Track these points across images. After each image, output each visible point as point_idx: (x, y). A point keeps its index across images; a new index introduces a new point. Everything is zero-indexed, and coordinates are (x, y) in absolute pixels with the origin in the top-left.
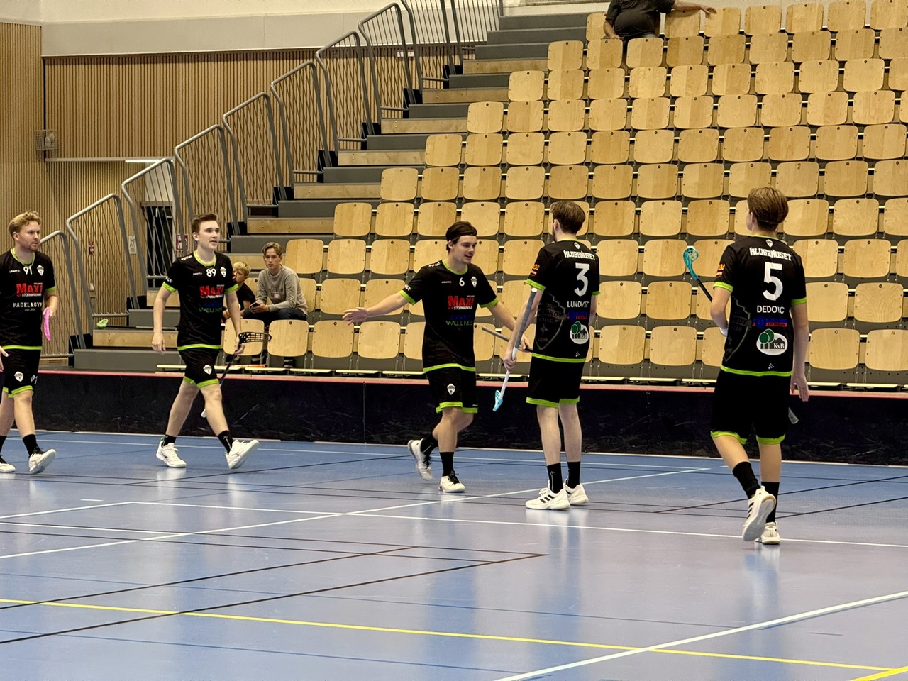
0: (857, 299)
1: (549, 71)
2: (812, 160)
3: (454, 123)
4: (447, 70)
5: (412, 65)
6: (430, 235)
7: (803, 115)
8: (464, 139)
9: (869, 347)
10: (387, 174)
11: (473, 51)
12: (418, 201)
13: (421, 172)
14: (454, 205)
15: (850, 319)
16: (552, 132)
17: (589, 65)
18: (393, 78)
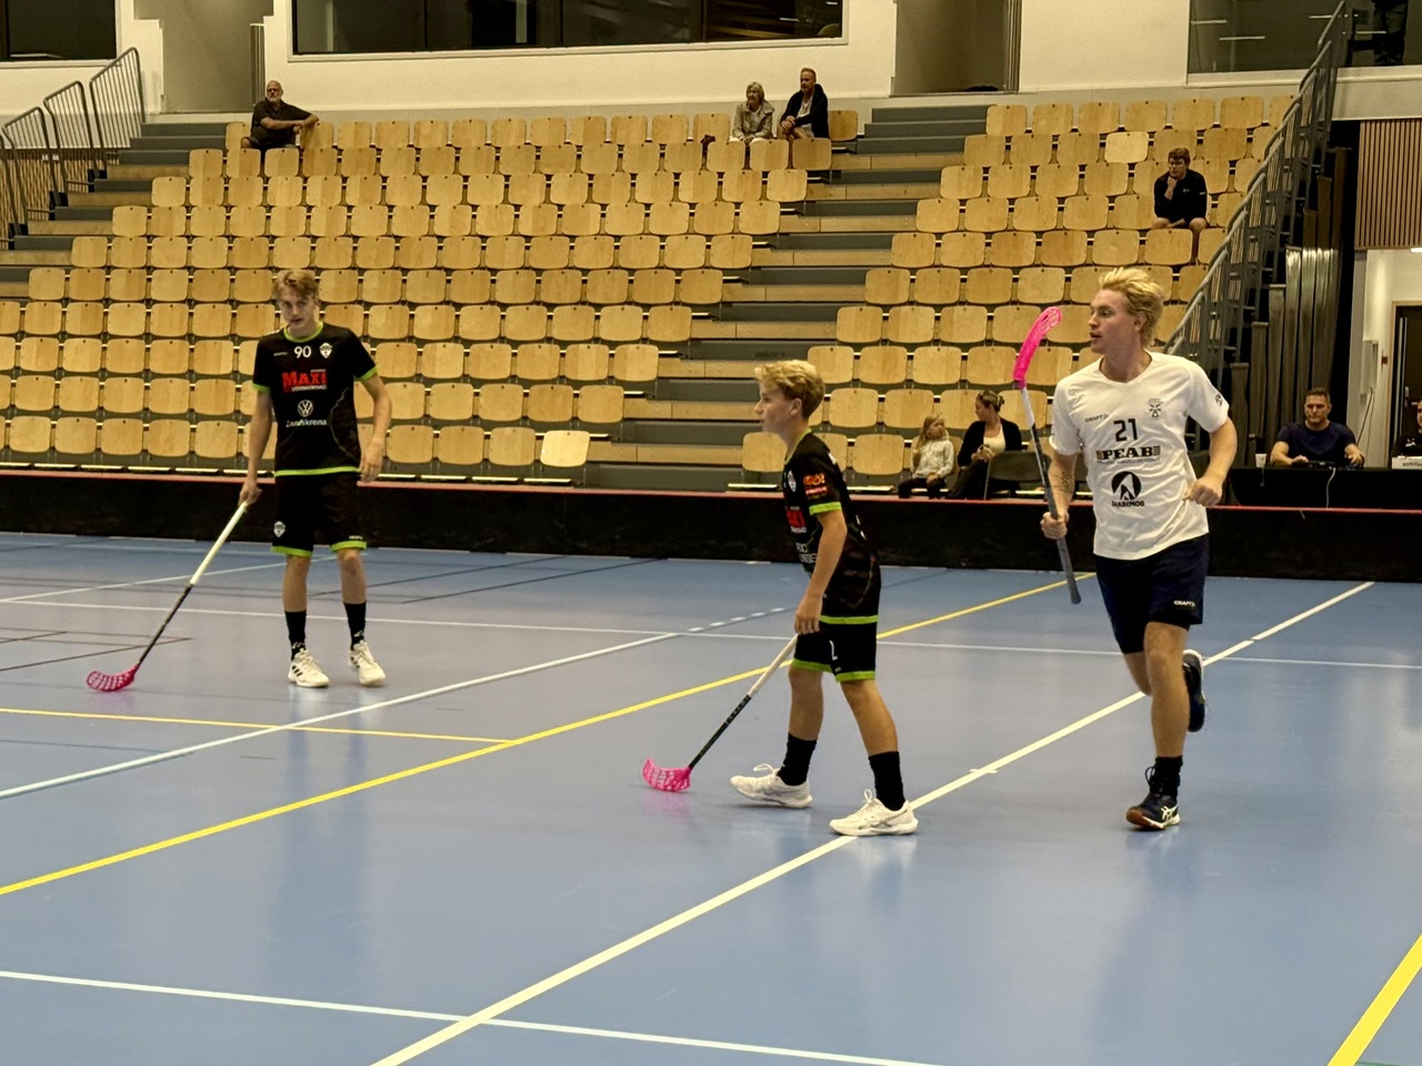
0: (482, 399)
1: (191, 178)
2: (440, 269)
3: (99, 226)
4: (91, 173)
5: (58, 168)
6: (78, 333)
7: (431, 226)
8: (110, 241)
9: (493, 443)
10: (35, 274)
11: (116, 157)
12: (65, 301)
13: (67, 273)
14: (101, 305)
15: (475, 417)
16: (194, 237)
17: (229, 173)
18: (39, 181)
